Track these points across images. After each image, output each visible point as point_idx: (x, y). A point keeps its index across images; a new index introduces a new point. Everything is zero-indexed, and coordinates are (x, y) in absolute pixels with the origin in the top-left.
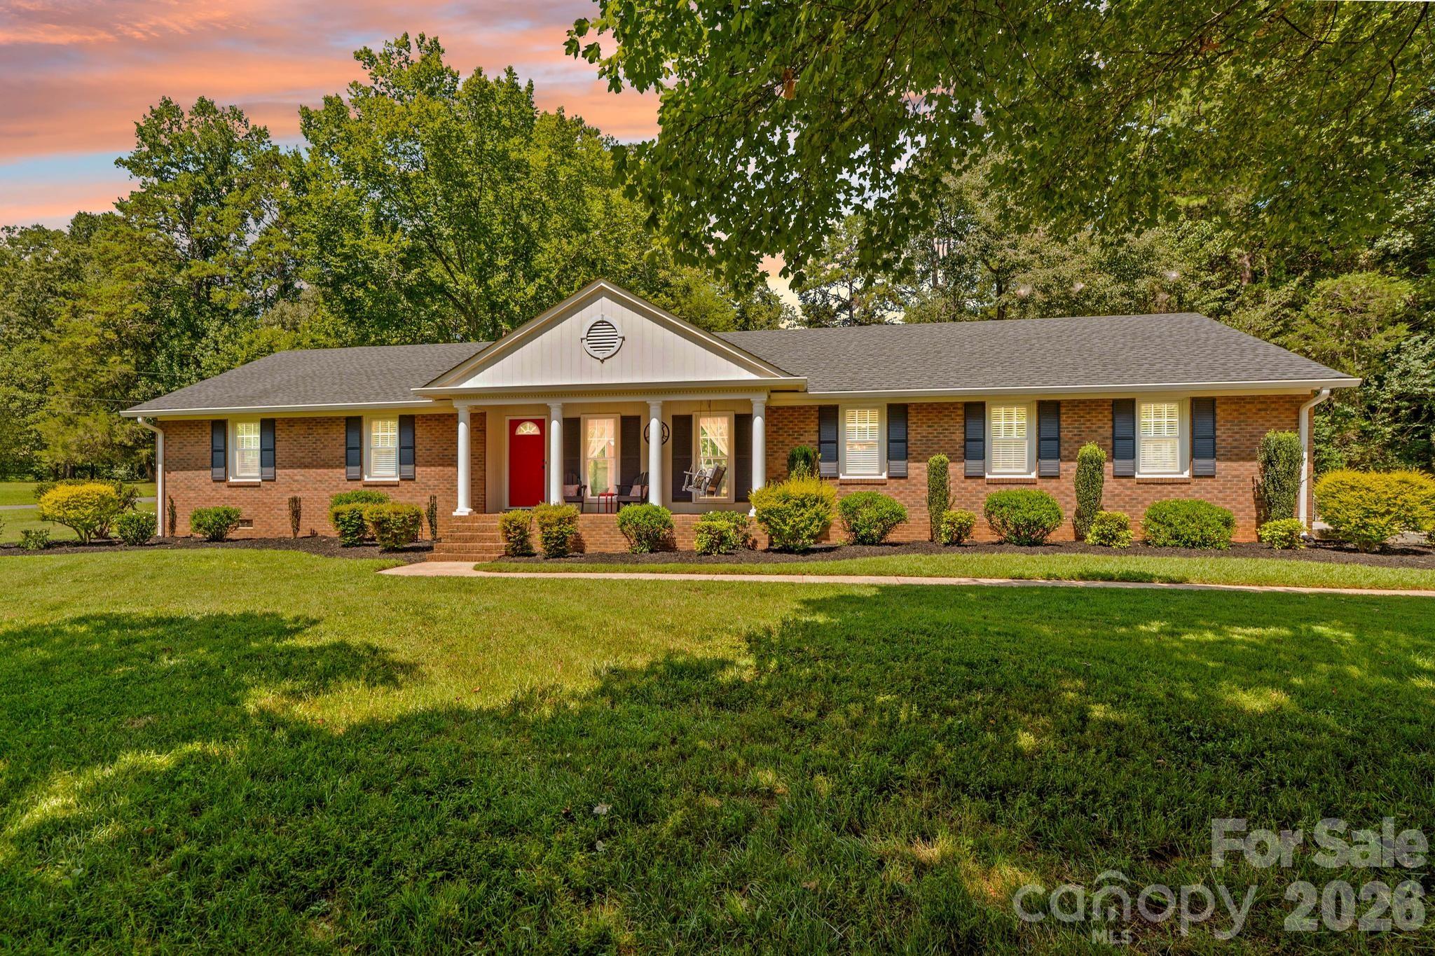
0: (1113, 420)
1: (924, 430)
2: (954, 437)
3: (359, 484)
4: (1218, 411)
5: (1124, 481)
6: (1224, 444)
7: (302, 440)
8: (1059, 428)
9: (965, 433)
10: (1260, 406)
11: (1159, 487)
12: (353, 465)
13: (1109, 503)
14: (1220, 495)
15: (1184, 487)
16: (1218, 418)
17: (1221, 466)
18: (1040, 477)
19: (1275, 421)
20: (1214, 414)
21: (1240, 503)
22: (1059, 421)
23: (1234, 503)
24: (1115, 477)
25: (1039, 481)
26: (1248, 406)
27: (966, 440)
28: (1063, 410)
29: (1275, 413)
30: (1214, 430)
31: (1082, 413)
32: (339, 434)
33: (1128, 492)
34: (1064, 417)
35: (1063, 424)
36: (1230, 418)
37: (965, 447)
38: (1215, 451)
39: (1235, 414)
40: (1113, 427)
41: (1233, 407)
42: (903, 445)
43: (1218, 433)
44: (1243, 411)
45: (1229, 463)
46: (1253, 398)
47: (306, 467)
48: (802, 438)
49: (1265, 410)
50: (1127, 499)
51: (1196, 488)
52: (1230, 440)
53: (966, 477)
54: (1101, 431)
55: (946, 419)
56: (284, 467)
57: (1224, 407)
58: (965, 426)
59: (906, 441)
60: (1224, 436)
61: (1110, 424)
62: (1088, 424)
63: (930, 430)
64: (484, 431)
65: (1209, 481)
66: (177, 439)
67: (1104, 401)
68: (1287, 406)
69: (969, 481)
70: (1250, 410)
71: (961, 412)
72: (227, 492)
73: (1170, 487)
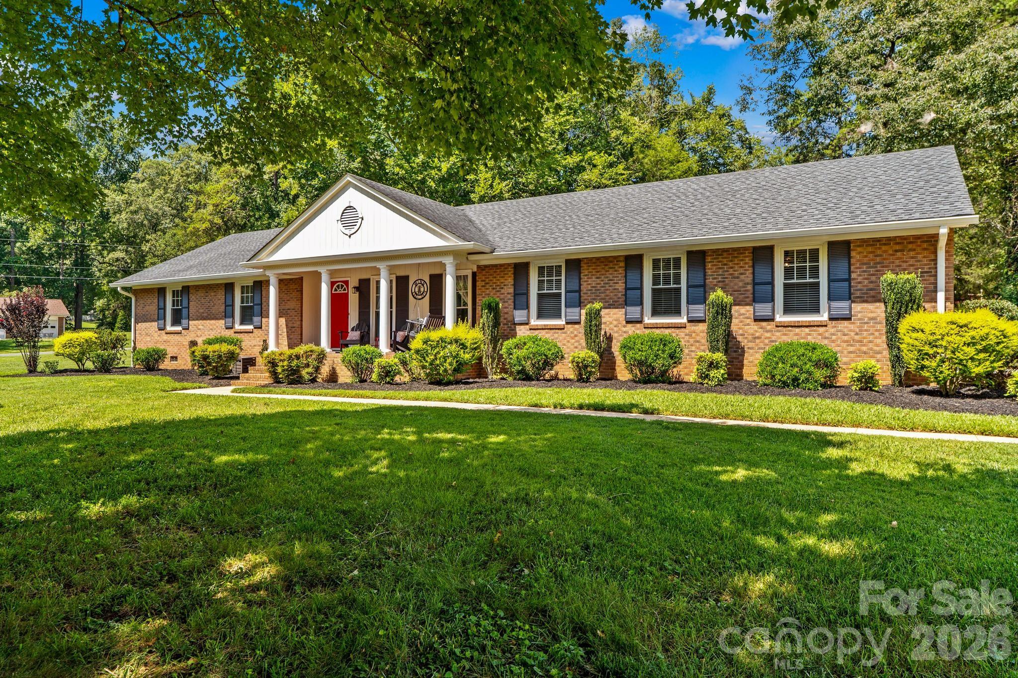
0: (753, 267)
1: (593, 281)
2: (617, 286)
3: (232, 331)
4: (853, 254)
5: (764, 324)
6: (859, 286)
7: (203, 301)
8: (705, 275)
9: (626, 283)
10: (897, 247)
11: (797, 330)
12: (229, 317)
13: (751, 345)
14: (857, 337)
15: (821, 330)
16: (853, 261)
17: (857, 307)
18: (689, 321)
19: (912, 262)
20: (849, 258)
21: (877, 346)
22: (705, 269)
23: (871, 345)
24: (755, 320)
25: (688, 324)
26: (884, 248)
27: (626, 289)
28: (709, 259)
29: (912, 254)
30: (850, 272)
31: (725, 261)
32: (221, 295)
33: (768, 335)
34: (709, 266)
35: (709, 272)
36: (865, 260)
37: (625, 295)
38: (850, 294)
39: (871, 256)
40: (753, 273)
41: (870, 249)
42: (577, 294)
43: (853, 276)
44: (879, 252)
45: (865, 305)
46: (889, 239)
47: (205, 319)
48: (503, 291)
49: (902, 251)
50: (767, 341)
51: (833, 330)
52: (866, 282)
53: (628, 322)
54: (742, 277)
55: (611, 271)
56: (194, 320)
57: (859, 249)
58: (626, 276)
59: (579, 291)
60: (860, 279)
61: (751, 270)
62: (731, 271)
63: (598, 281)
64: (302, 291)
65: (846, 323)
66: (142, 302)
67: (745, 249)
68: (925, 245)
69: (629, 325)
70: (885, 251)
71: (622, 264)
72: (165, 337)
73: (807, 330)
